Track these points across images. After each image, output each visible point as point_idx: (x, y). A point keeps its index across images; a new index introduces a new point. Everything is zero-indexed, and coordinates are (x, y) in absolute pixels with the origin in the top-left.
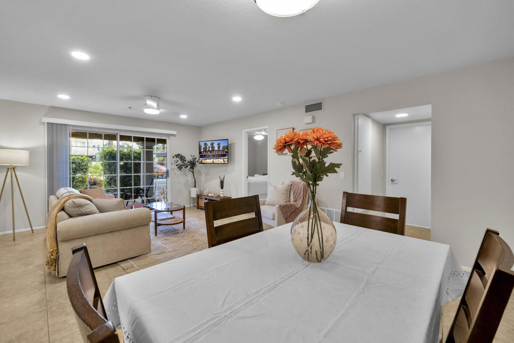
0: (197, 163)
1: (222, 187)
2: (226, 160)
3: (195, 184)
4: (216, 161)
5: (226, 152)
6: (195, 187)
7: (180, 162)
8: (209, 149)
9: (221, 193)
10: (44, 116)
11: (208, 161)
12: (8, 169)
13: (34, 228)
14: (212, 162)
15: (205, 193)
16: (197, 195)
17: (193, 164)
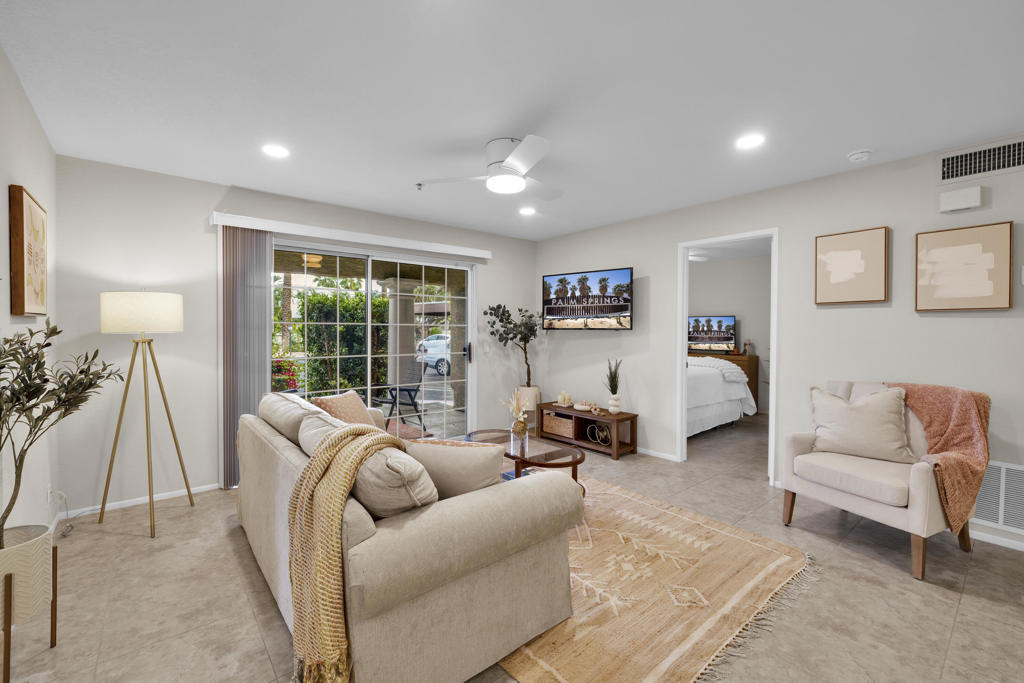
0: (538, 329)
1: (614, 389)
2: (626, 322)
3: (529, 379)
4: (593, 322)
5: (626, 300)
6: (529, 385)
7: (498, 325)
8: (573, 293)
9: (611, 402)
10: (216, 210)
11: (570, 322)
12: (137, 343)
13: (193, 490)
14: (582, 326)
15: (561, 400)
16: (538, 406)
17: (527, 332)
